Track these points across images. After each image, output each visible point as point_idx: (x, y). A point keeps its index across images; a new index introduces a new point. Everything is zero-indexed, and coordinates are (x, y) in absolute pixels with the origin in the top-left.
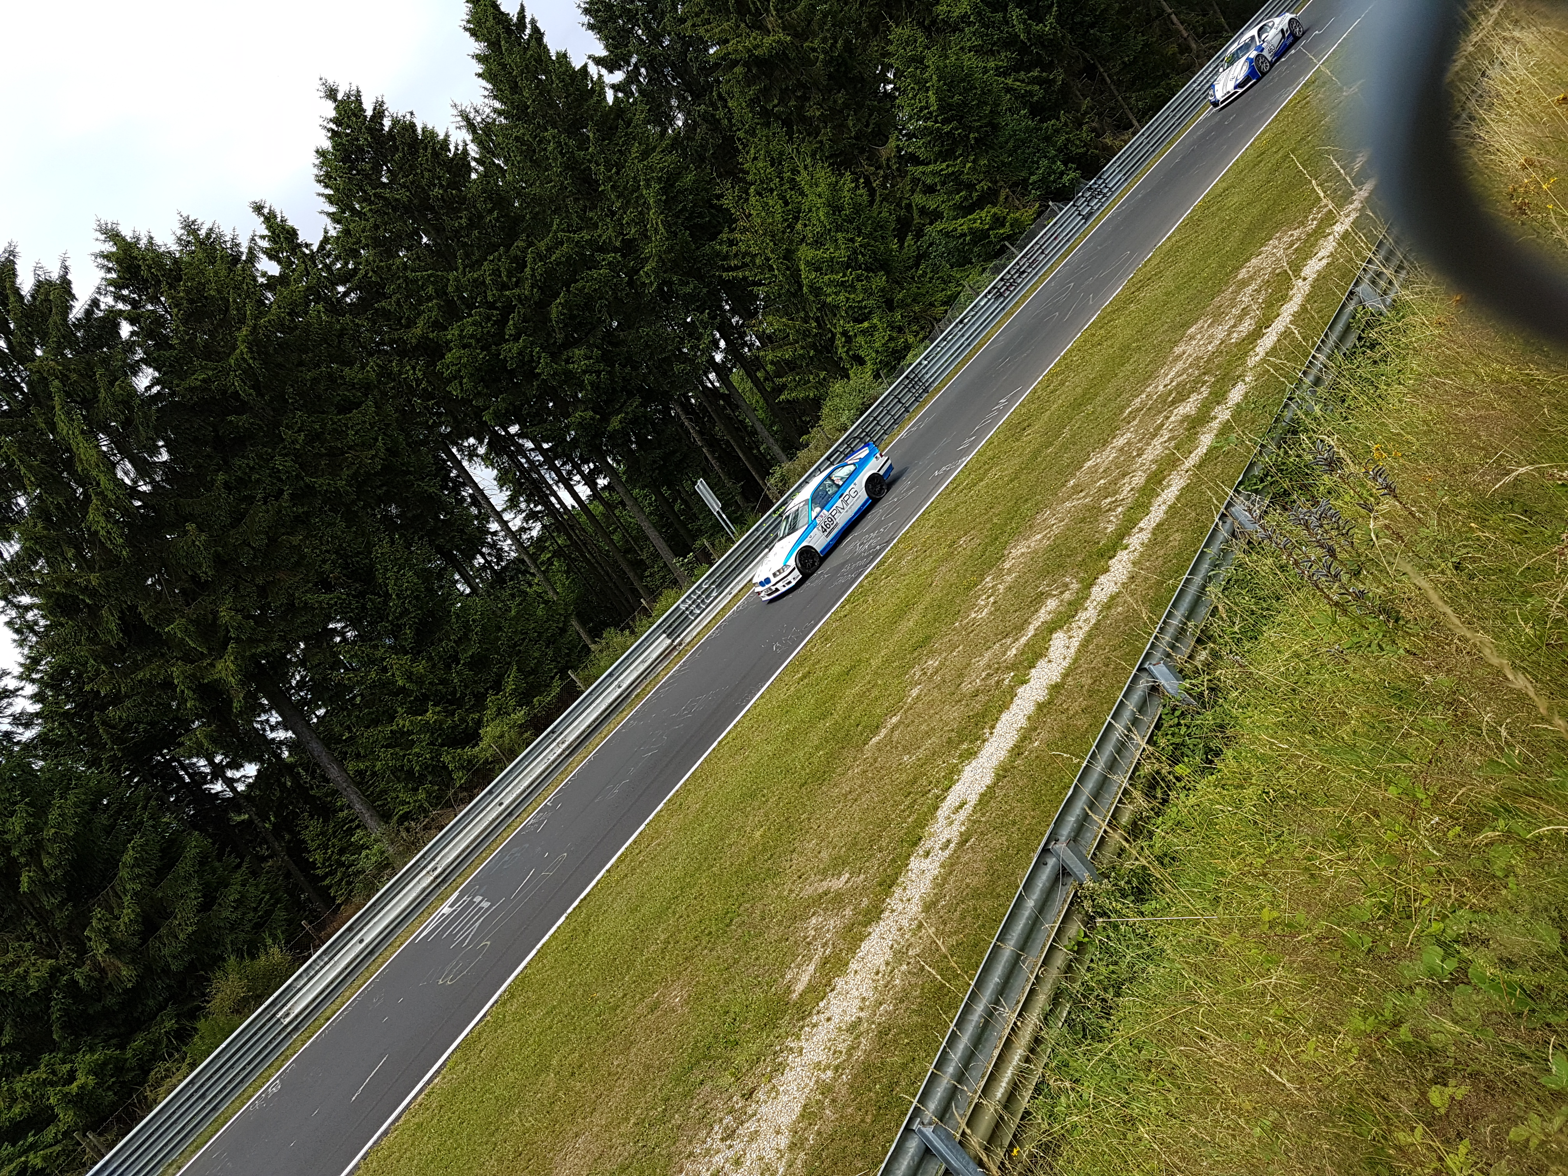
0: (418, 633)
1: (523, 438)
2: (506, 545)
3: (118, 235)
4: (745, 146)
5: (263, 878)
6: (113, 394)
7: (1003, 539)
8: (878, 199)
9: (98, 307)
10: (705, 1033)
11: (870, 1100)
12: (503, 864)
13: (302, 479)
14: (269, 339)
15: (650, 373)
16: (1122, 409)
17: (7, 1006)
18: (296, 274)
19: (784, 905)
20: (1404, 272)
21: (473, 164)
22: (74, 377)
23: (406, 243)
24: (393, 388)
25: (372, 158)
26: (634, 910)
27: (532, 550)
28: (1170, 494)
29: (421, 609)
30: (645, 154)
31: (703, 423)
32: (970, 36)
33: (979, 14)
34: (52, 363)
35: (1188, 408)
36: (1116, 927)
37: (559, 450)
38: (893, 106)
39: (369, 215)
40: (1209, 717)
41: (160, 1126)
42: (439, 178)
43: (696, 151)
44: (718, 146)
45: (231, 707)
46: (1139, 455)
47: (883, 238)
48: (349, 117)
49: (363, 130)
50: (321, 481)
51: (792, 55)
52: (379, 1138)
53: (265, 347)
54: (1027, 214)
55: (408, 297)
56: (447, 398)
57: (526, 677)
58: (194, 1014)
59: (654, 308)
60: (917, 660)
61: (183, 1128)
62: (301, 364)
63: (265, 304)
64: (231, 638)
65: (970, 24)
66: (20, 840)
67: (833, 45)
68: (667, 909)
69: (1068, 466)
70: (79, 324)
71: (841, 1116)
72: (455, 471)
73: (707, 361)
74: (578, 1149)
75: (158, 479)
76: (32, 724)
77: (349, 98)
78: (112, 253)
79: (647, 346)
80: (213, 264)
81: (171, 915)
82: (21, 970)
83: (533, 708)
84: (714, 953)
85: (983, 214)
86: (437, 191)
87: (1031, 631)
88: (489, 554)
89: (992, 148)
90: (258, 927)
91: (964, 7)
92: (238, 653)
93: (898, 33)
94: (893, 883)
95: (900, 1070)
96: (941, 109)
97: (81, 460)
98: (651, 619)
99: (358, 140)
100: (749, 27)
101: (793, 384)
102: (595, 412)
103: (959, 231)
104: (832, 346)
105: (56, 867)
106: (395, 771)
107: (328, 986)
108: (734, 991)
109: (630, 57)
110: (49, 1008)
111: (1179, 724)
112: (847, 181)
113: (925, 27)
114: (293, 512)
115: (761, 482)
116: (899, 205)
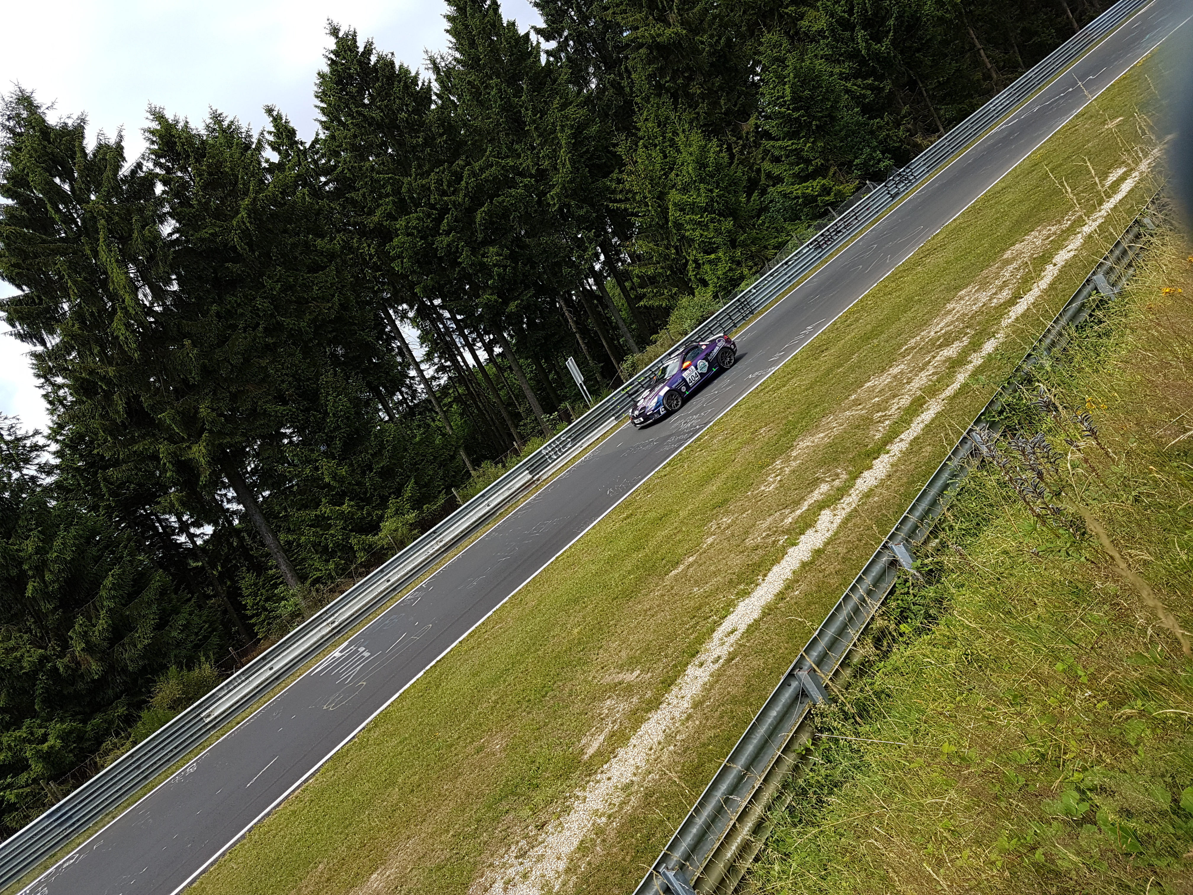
0: (345, 444)
1: (443, 309)
2: (420, 387)
4: (640, 109)
5: (205, 612)
6: (143, 235)
7: (794, 433)
8: (736, 161)
9: (141, 169)
10: (514, 775)
11: (632, 844)
12: (384, 626)
14: (264, 210)
16: (900, 346)
17: (4, 679)
18: (291, 163)
19: (587, 687)
20: (1132, 269)
21: (434, 97)
22: (116, 219)
23: (376, 151)
24: (351, 259)
25: (359, 84)
26: (475, 675)
27: (438, 395)
28: (927, 416)
29: (350, 427)
30: (564, 106)
31: (580, 315)
32: (823, 48)
33: (833, 31)
34: (102, 207)
35: (951, 352)
36: (837, 740)
37: (469, 322)
38: (757, 93)
39: (351, 126)
40: (931, 591)
41: (104, 785)
42: (407, 105)
43: (603, 109)
44: (620, 107)
45: (198, 480)
46: (908, 383)
47: (735, 192)
48: (345, 51)
49: (355, 62)
50: (288, 320)
51: (685, 45)
52: (263, 817)
53: (260, 215)
54: (848, 188)
55: (371, 192)
56: (391, 272)
57: (420, 488)
58: (140, 705)
59: (554, 223)
60: (715, 517)
61: (120, 789)
62: (285, 231)
63: (265, 183)
64: (205, 429)
65: (824, 37)
66: (30, 557)
67: (718, 41)
69: (852, 384)
70: (125, 180)
71: (608, 853)
72: (389, 328)
73: (588, 269)
74: (408, 848)
75: (168, 303)
76: (52, 472)
77: (347, 36)
78: (156, 130)
79: (545, 251)
80: (230, 148)
81: (133, 629)
82: (18, 654)
83: (422, 512)
84: (530, 716)
85: (815, 183)
86: (403, 115)
87: (805, 506)
89: (828, 134)
90: (197, 647)
91: (822, 24)
92: (210, 441)
93: (768, 37)
94: (672, 683)
95: (657, 825)
96: (794, 100)
97: (113, 282)
98: (519, 458)
99: (350, 69)
101: (651, 294)
102: (498, 297)
103: (795, 194)
104: (684, 269)
105: (54, 582)
106: (315, 545)
107: (242, 698)
108: (541, 746)
109: (563, 31)
110: (35, 685)
111: (908, 593)
112: (714, 145)
113: (789, 35)
114: (265, 341)
115: (616, 366)
116: (751, 168)
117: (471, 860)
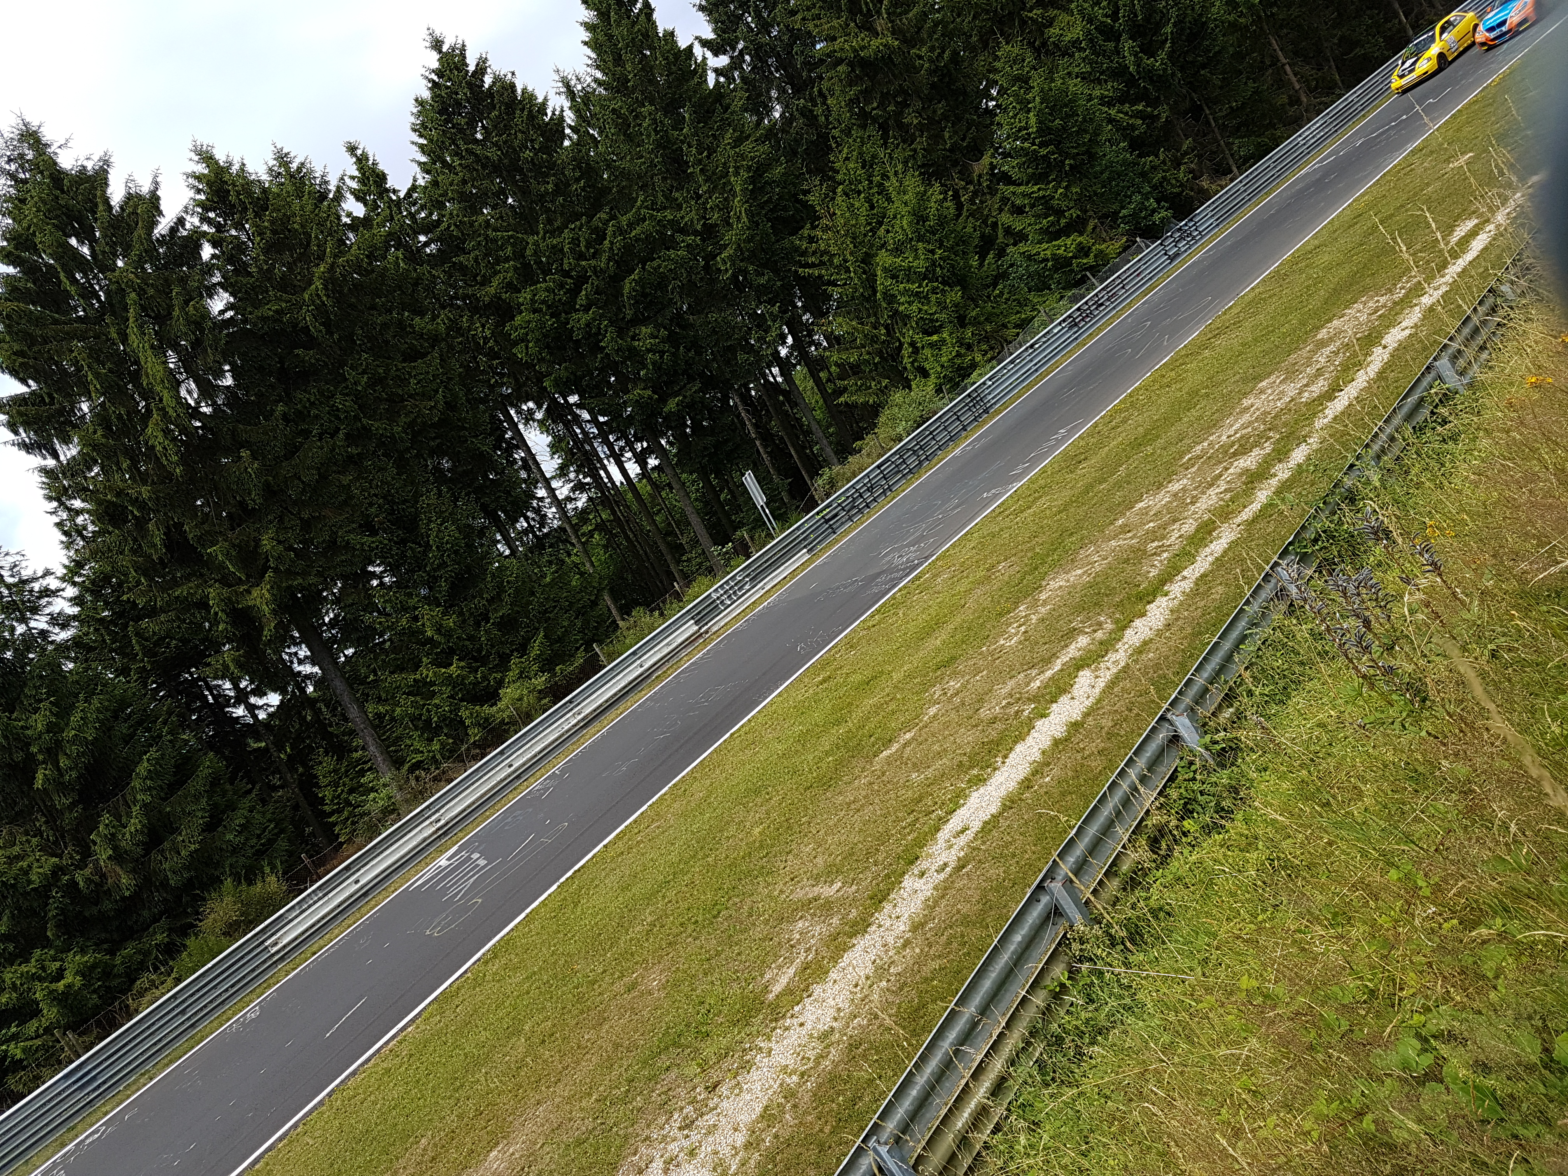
0: (453, 586)
1: (581, 408)
2: (551, 512)
4: (839, 145)
5: (270, 808)
6: (187, 313)
7: (1043, 569)
8: (965, 213)
9: (183, 226)
10: (677, 1020)
11: (832, 1110)
12: (505, 825)
13: (360, 420)
14: (345, 279)
15: (713, 359)
16: (1182, 455)
17: (7, 898)
18: (380, 218)
19: (772, 904)
20: (1487, 352)
21: (568, 131)
22: (151, 292)
23: (491, 201)
25: (469, 113)
26: (625, 888)
27: (575, 521)
28: (1218, 547)
29: (459, 563)
30: (738, 142)
31: (760, 416)
32: (1079, 63)
33: (1091, 41)
34: (131, 276)
35: (1249, 462)
36: (1101, 973)
38: (992, 123)
39: (458, 169)
40: (1224, 777)
41: (138, 1035)
42: (532, 141)
43: (790, 145)
44: (812, 142)
45: (261, 635)
46: (1192, 503)
47: (964, 253)
48: (451, 70)
49: (463, 84)
50: (377, 424)
51: (897, 60)
52: (347, 1077)
53: (340, 286)
54: (1112, 247)
55: (486, 255)
56: (513, 360)
57: (551, 644)
58: (186, 930)
59: (726, 295)
60: (939, 679)
61: (160, 1040)
62: (373, 307)
63: (345, 244)
64: (270, 567)
65: (1080, 50)
66: (40, 737)
67: (940, 55)
68: (658, 892)
69: (1118, 505)
70: (163, 240)
71: (801, 1123)
72: (510, 433)
73: (772, 355)
74: (538, 1116)
75: (220, 402)
76: (69, 625)
77: (453, 51)
78: (204, 175)
79: (714, 331)
80: (300, 198)
81: (176, 830)
82: (25, 864)
83: (555, 675)
84: (698, 942)
85: (1069, 241)
86: (528, 154)
87: (1058, 665)
88: (533, 519)
89: (1086, 177)
90: (259, 854)
91: (1077, 32)
92: (275, 582)
93: (1007, 50)
94: (884, 898)
95: (865, 1085)
96: (1041, 132)
97: (147, 375)
98: (681, 604)
99: (457, 94)
100: (858, 27)
101: (854, 388)
102: (654, 392)
103: (1042, 255)
104: (898, 355)
105: (71, 769)
106: (414, 719)
107: (318, 921)
108: (712, 983)
109: (737, 43)
110: (47, 905)
111: (1194, 779)
112: (935, 192)
113: (1035, 48)
114: (347, 452)
115: (809, 482)
116: (985, 222)
117: (621, 1132)
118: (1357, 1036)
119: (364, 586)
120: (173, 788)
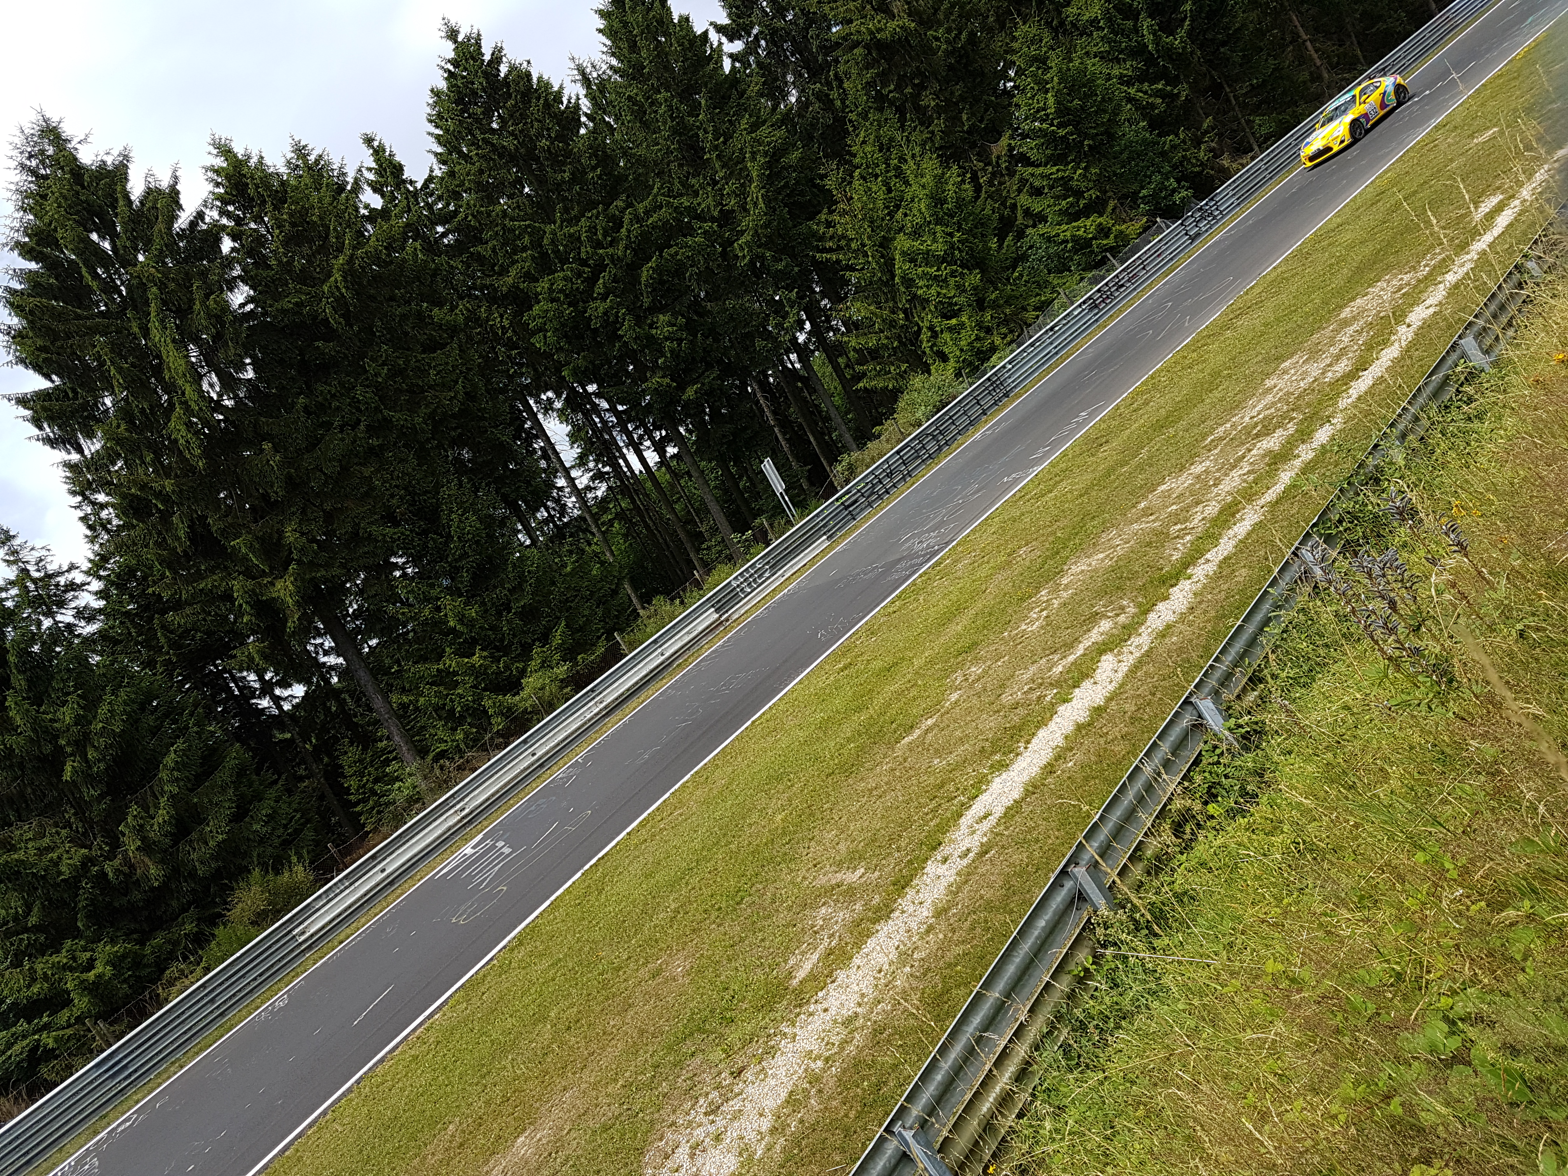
0: (474, 577)
1: (600, 398)
2: (571, 501)
3: (230, 151)
4: (855, 128)
5: (297, 798)
6: (207, 307)
7: (1064, 554)
8: (983, 195)
9: (203, 220)
10: (702, 1006)
11: (856, 1095)
12: (529, 813)
13: (381, 411)
14: (364, 271)
15: (731, 347)
16: (1204, 436)
17: (37, 888)
18: (397, 209)
19: (796, 891)
20: (1513, 329)
21: (583, 119)
22: (172, 286)
23: (508, 190)
24: (478, 334)
25: (485, 102)
26: (648, 876)
27: (595, 510)
28: (1241, 529)
29: (480, 554)
30: (754, 127)
31: (779, 403)
32: (1097, 42)
33: (1110, 19)
34: (152, 270)
35: (1272, 442)
36: (1126, 958)
37: (633, 414)
38: (1010, 104)
39: (475, 159)
40: (1249, 760)
41: (168, 1024)
42: (548, 129)
43: (806, 129)
44: (829, 126)
45: (285, 626)
46: (1215, 485)
47: (983, 235)
48: (466, 60)
49: (479, 74)
50: (398, 415)
51: (914, 42)
52: (375, 1064)
53: (359, 278)
54: (1132, 228)
55: (504, 245)
56: (531, 350)
57: (573, 633)
58: (214, 920)
59: (743, 282)
60: (961, 665)
61: (190, 1029)
62: (392, 298)
63: (364, 235)
64: (293, 559)
65: (1099, 29)
66: (68, 730)
67: (958, 36)
68: (681, 879)
69: (1141, 487)
70: (182, 235)
71: (826, 1108)
72: (529, 423)
73: (790, 341)
74: (564, 1102)
75: (242, 395)
76: (94, 619)
77: (469, 40)
78: (222, 168)
79: (731, 317)
80: (318, 190)
81: (203, 821)
82: (55, 855)
83: (577, 664)
84: (721, 929)
85: (1088, 223)
86: (544, 143)
87: (1080, 650)
88: (553, 509)
89: (1106, 157)
90: (286, 844)
91: (1095, 11)
92: (298, 574)
93: (1024, 30)
94: (907, 884)
95: (890, 1071)
96: (1059, 112)
97: (169, 369)
98: (701, 592)
99: (473, 83)
100: (875, 10)
101: (873, 373)
102: (672, 380)
103: (1062, 237)
104: (917, 339)
105: (99, 761)
106: (437, 709)
107: (345, 910)
108: (736, 969)
109: (752, 28)
110: (77, 896)
111: (1219, 763)
112: (953, 174)
113: (1052, 27)
114: (368, 443)
115: (828, 469)
116: (1003, 204)
117: (647, 1118)
118: (1384, 1019)
119: (387, 577)
120: (199, 779)
